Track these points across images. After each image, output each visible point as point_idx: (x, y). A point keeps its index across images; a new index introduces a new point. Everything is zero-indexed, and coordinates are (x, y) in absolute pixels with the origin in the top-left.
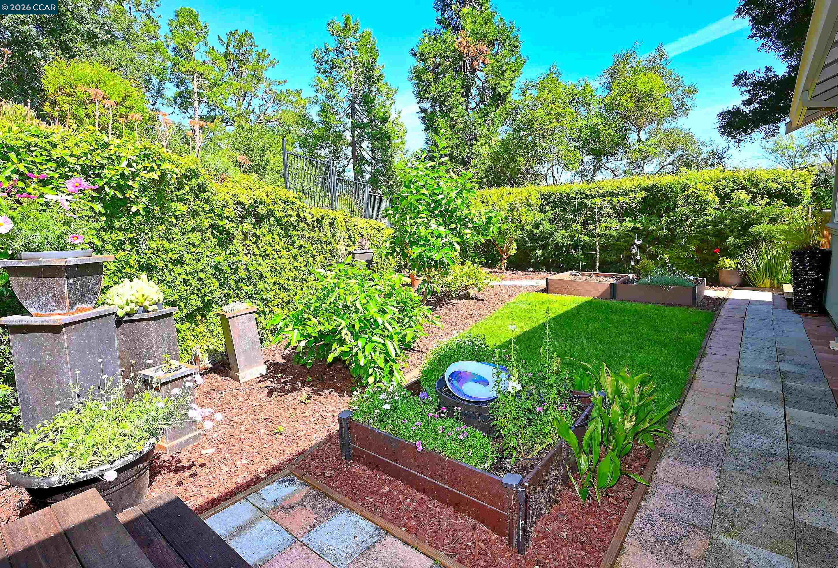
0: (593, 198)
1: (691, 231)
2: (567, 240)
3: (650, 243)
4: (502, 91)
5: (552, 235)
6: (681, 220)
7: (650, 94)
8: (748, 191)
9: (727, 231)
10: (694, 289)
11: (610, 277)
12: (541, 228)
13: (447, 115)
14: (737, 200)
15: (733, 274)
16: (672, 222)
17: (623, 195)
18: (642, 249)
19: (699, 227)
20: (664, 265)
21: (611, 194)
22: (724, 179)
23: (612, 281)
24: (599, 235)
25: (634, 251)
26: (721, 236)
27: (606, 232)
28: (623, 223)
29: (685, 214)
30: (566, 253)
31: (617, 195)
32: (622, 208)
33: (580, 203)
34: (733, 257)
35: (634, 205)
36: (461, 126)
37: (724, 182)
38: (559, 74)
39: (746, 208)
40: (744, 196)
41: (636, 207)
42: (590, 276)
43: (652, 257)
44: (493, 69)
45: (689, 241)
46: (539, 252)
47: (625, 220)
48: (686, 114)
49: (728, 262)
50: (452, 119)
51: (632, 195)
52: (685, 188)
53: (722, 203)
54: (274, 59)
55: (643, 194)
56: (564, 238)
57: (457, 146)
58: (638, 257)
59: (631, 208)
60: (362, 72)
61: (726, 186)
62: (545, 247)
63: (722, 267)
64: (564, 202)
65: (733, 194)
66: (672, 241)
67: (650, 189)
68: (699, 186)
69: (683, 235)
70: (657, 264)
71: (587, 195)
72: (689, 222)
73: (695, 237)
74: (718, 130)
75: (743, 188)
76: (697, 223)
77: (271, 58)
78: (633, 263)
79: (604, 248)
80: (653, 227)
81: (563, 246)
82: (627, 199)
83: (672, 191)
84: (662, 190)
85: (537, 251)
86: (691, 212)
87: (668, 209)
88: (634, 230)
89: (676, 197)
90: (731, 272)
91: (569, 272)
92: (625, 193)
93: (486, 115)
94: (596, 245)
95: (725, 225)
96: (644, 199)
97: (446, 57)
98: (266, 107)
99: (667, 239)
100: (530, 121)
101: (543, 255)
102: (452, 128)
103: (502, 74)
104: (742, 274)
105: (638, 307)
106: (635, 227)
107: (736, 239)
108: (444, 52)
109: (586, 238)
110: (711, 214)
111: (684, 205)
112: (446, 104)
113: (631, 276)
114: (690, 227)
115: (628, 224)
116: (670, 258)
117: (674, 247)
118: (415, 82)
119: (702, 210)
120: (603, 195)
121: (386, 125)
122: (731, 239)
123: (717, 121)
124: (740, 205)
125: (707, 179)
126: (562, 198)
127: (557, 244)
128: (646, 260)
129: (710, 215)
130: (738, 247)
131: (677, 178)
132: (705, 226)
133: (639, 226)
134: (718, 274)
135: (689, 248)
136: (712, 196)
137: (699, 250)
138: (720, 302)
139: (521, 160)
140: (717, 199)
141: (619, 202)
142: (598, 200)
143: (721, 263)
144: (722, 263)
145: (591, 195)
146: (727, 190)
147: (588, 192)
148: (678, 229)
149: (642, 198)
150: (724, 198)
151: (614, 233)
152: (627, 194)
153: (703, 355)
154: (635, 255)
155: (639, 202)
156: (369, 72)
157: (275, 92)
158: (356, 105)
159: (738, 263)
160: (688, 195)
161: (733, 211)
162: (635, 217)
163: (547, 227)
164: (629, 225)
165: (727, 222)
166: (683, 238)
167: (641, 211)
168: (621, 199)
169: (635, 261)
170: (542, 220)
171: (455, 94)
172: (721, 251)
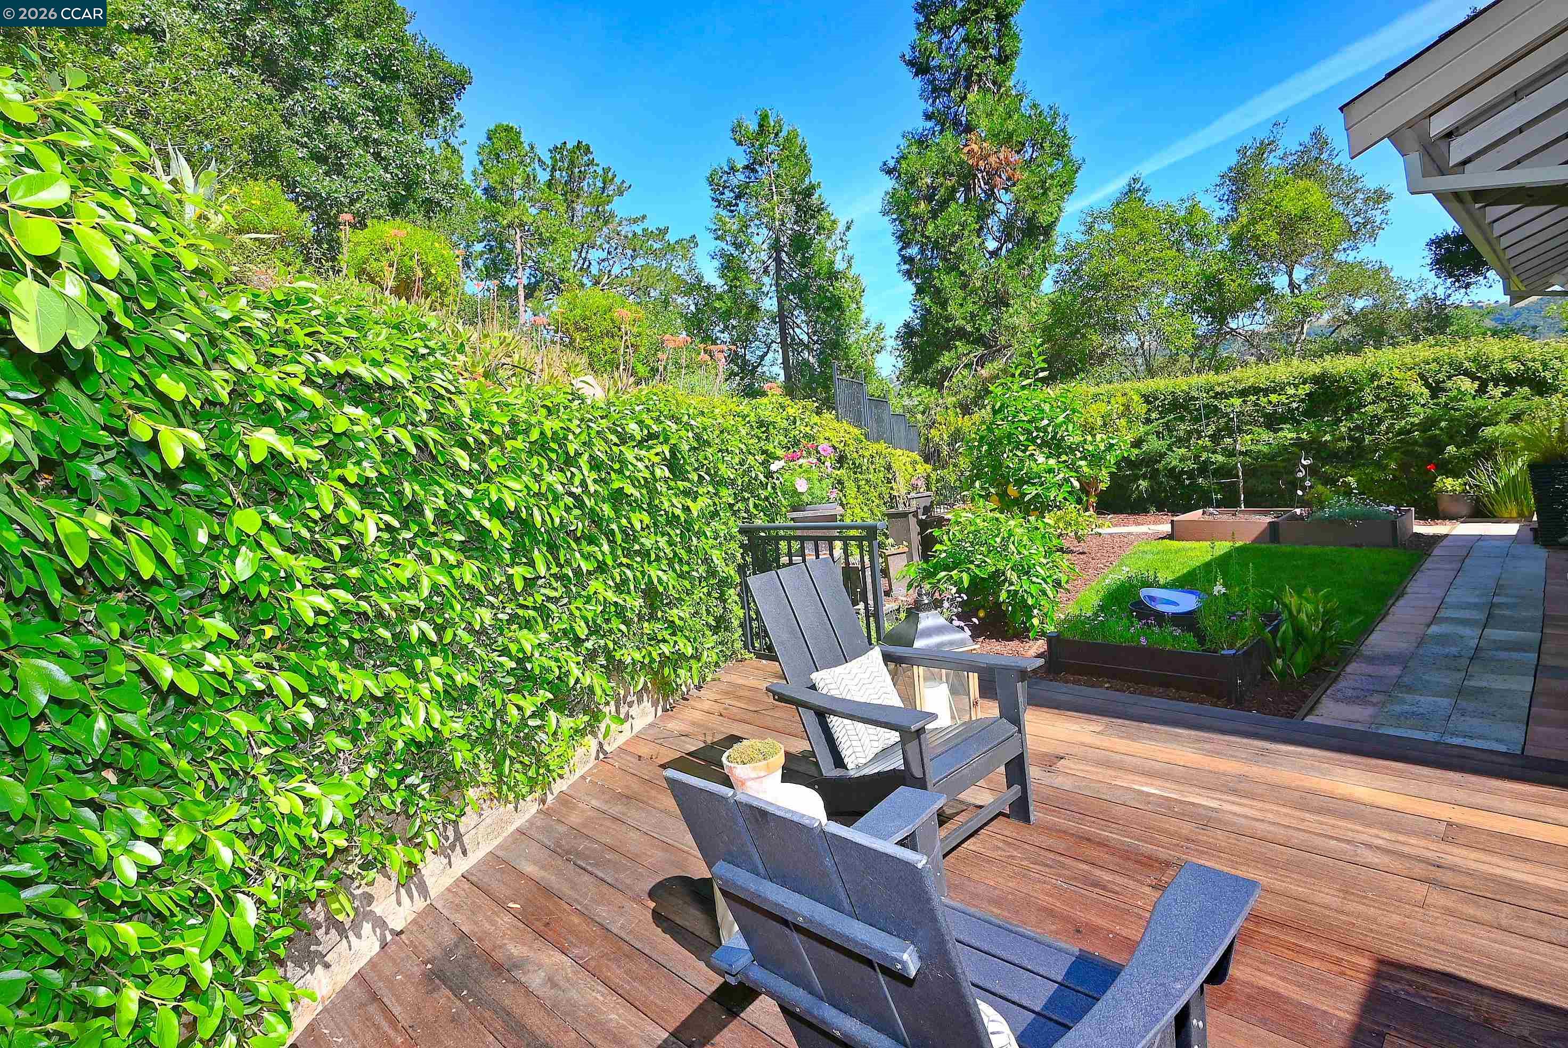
0: (1227, 398)
1: (1388, 439)
2: (1189, 463)
3: (1325, 462)
4: (1044, 220)
5: (1162, 456)
6: (1370, 425)
7: (1305, 217)
8: (1474, 378)
9: (1444, 438)
10: (1394, 524)
11: (1266, 514)
12: (1145, 447)
13: (955, 268)
14: (1455, 392)
15: (1457, 500)
16: (1358, 428)
17: (1274, 391)
18: (1312, 471)
19: (1400, 433)
20: (1348, 493)
21: (1256, 390)
22: (1434, 360)
23: (1269, 519)
24: (1241, 453)
25: (1300, 475)
26: (1437, 446)
27: (1253, 447)
28: (1280, 434)
29: (1376, 416)
30: (1187, 482)
31: (1266, 392)
32: (1275, 412)
33: (1206, 406)
34: (1456, 476)
35: (1295, 405)
36: (978, 284)
37: (1434, 366)
38: (1146, 191)
39: (1470, 403)
40: (1468, 385)
41: (1297, 408)
42: (1234, 515)
43: (1329, 481)
44: (1028, 188)
45: (1388, 454)
46: (1143, 484)
47: (1282, 429)
48: (1373, 235)
49: (1449, 483)
50: (963, 273)
51: (1291, 391)
52: (1374, 376)
53: (1434, 396)
54: (623, 182)
55: (1308, 388)
56: (1183, 459)
57: (973, 315)
58: (1308, 483)
59: (1291, 411)
60: (793, 200)
61: (1440, 371)
62: (1153, 476)
63: (1440, 491)
64: (1182, 406)
65: (1449, 384)
66: (1360, 456)
67: (1318, 380)
68: (1396, 373)
69: (1375, 447)
70: (1337, 493)
71: (1217, 393)
72: (1383, 427)
73: (1396, 449)
74: (1428, 268)
75: (1466, 373)
76: (1397, 427)
77: (618, 181)
78: (1300, 493)
79: (1250, 472)
80: (1328, 437)
81: (1182, 472)
82: (1283, 398)
83: (1355, 382)
84: (1338, 382)
85: (1141, 482)
86: (1386, 411)
87: (1349, 410)
88: (1299, 444)
89: (1361, 390)
90: (1455, 497)
91: (1201, 511)
92: (1278, 388)
93: (1020, 262)
94: (1236, 468)
95: (1441, 429)
96: (1309, 395)
97: (947, 174)
98: (611, 262)
99: (1351, 453)
100: (1106, 275)
101: (1151, 487)
102: (964, 287)
103: (1044, 194)
104: (1472, 499)
105: (1314, 549)
106: (1299, 438)
107: (1458, 447)
108: (944, 167)
109: (1220, 458)
110: (1418, 413)
111: (1374, 402)
112: (953, 250)
113: (1298, 511)
114: (1387, 433)
115: (1287, 434)
116: (1358, 481)
117: (1364, 465)
118: (894, 216)
119: (1404, 408)
120: (1243, 393)
121: (837, 285)
122: (1451, 449)
123: (1426, 253)
124: (1461, 400)
125: (1408, 360)
126: (1175, 399)
127: (1174, 468)
128: (1320, 486)
129: (1416, 415)
130: (1464, 459)
131: (1359, 360)
132: (1409, 432)
133: (1304, 436)
134: (1435, 501)
135: (1387, 465)
136: (1417, 388)
137: (1404, 467)
138: (1436, 539)
139: (1094, 338)
140: (1426, 391)
141: (1270, 402)
142: (1237, 401)
143: (1438, 484)
144: (1440, 485)
145: (1223, 392)
146: (1441, 377)
147: (1218, 389)
148: (1368, 438)
149: (1306, 395)
150: (1436, 390)
151: (1265, 449)
152: (1282, 389)
153: (1402, 594)
154: (1303, 480)
155: (1302, 401)
156: (804, 199)
157: (626, 237)
158: (783, 254)
159: (1465, 484)
160: (1378, 387)
161: (1452, 408)
162: (1299, 423)
163: (1154, 444)
164: (1290, 436)
165: (1443, 424)
166: (1376, 451)
167: (1306, 414)
168: (1274, 398)
169: (1303, 488)
170: (1147, 434)
171: (966, 233)
172: (1437, 467)
